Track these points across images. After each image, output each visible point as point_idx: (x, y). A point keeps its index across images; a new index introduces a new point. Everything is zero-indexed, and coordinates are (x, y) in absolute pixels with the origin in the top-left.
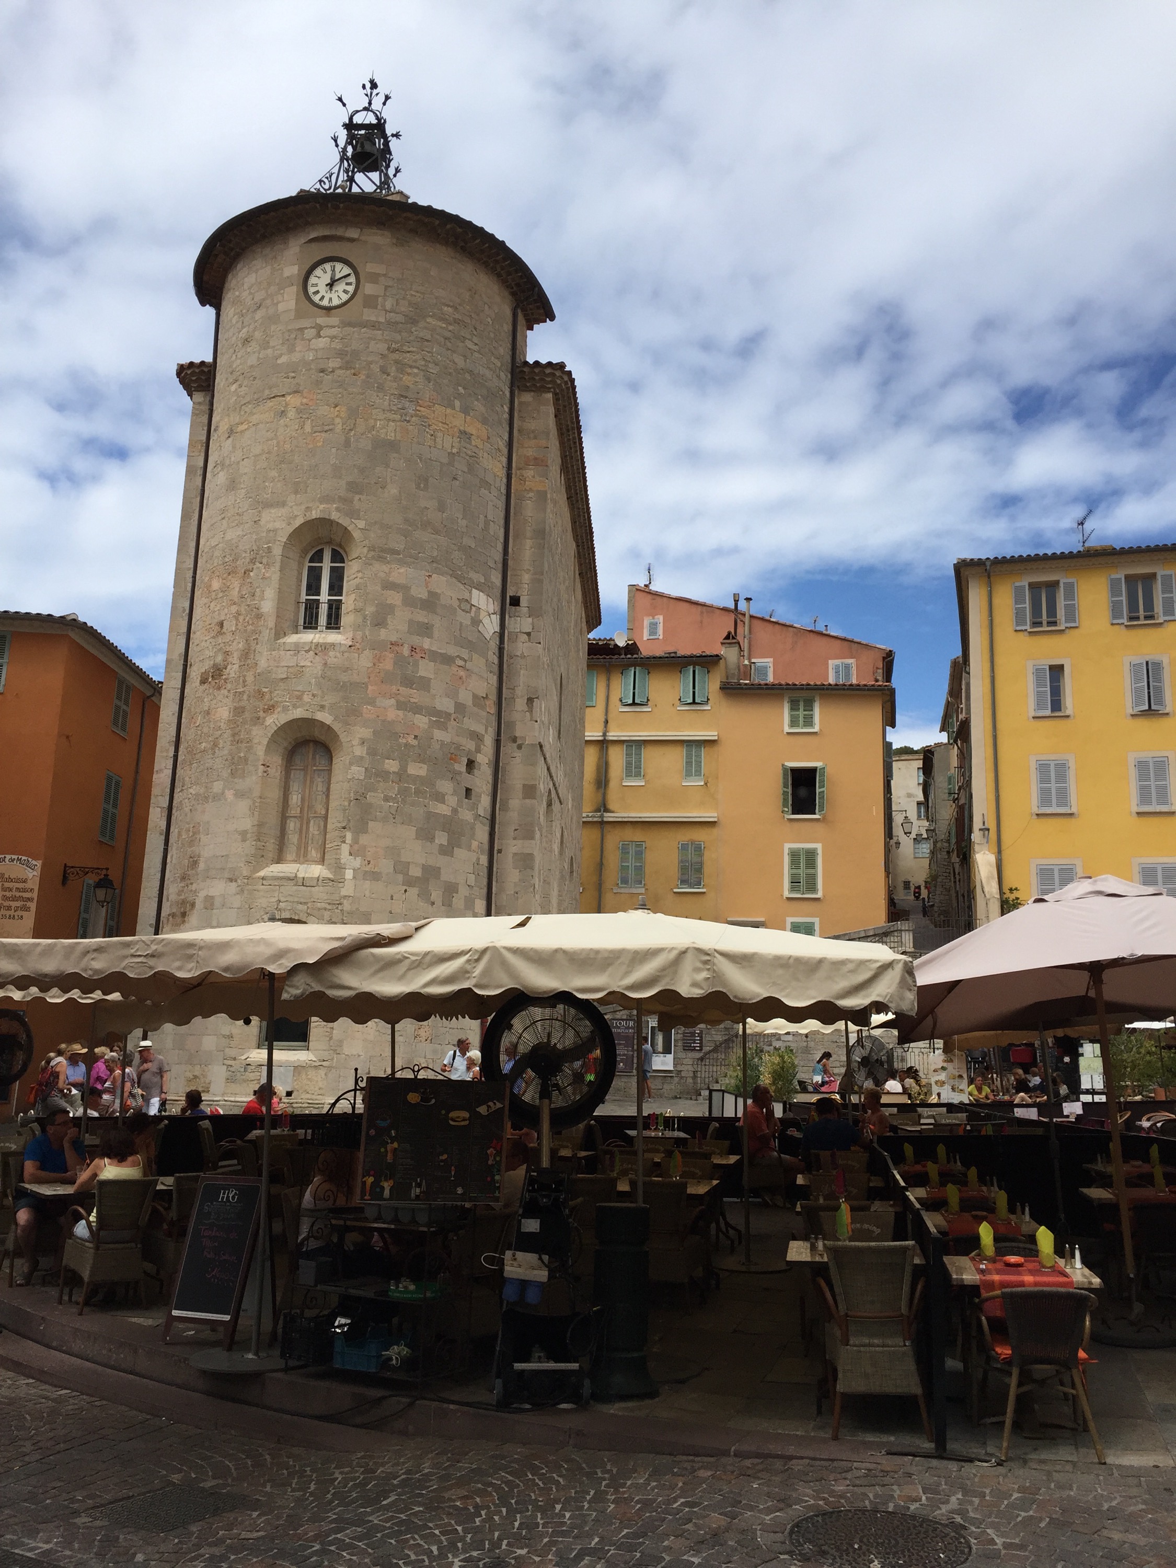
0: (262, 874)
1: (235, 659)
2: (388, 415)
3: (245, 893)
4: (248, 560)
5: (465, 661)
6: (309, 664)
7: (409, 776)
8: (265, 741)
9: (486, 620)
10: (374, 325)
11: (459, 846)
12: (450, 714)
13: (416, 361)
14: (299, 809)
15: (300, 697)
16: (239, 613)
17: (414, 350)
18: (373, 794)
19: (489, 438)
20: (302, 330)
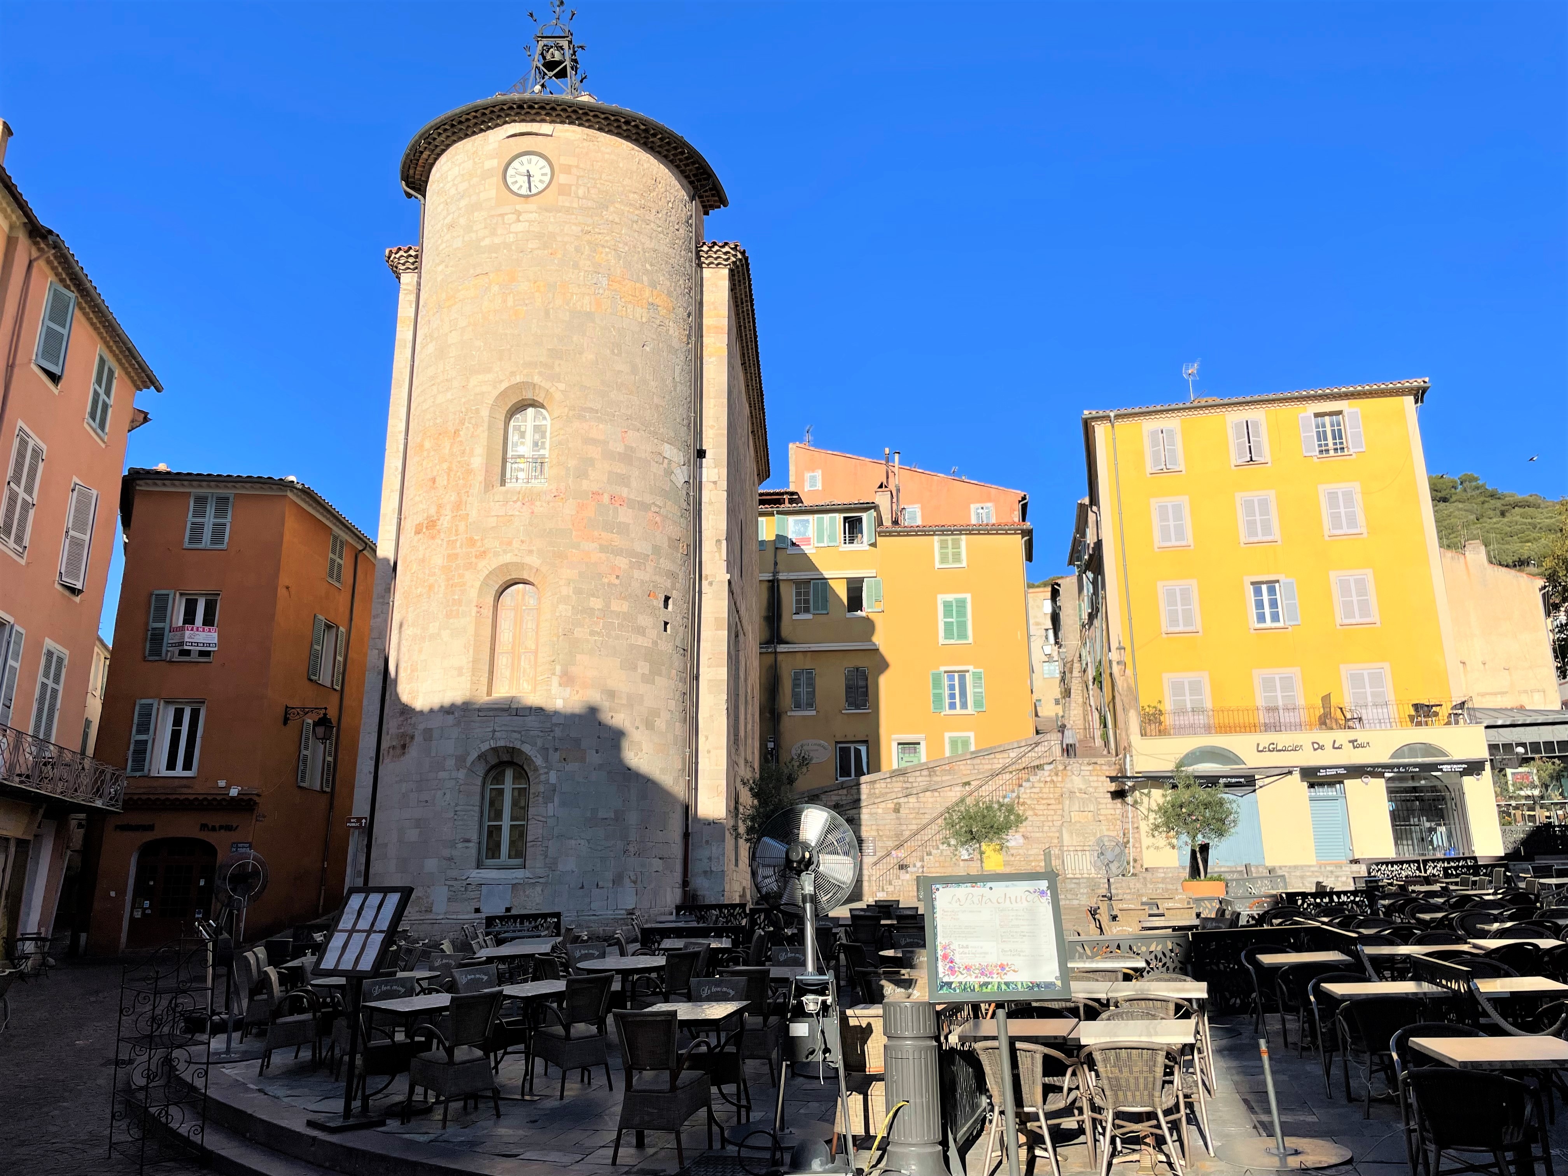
0: (477, 706)
1: (447, 511)
2: (584, 290)
3: (462, 724)
4: (457, 421)
5: (660, 507)
6: (517, 513)
7: (612, 612)
8: (478, 584)
9: (678, 471)
10: (568, 211)
11: (660, 675)
12: (648, 556)
13: (607, 241)
14: (510, 646)
15: (510, 543)
16: (450, 469)
17: (605, 231)
18: (580, 629)
19: (674, 309)
20: (502, 215)
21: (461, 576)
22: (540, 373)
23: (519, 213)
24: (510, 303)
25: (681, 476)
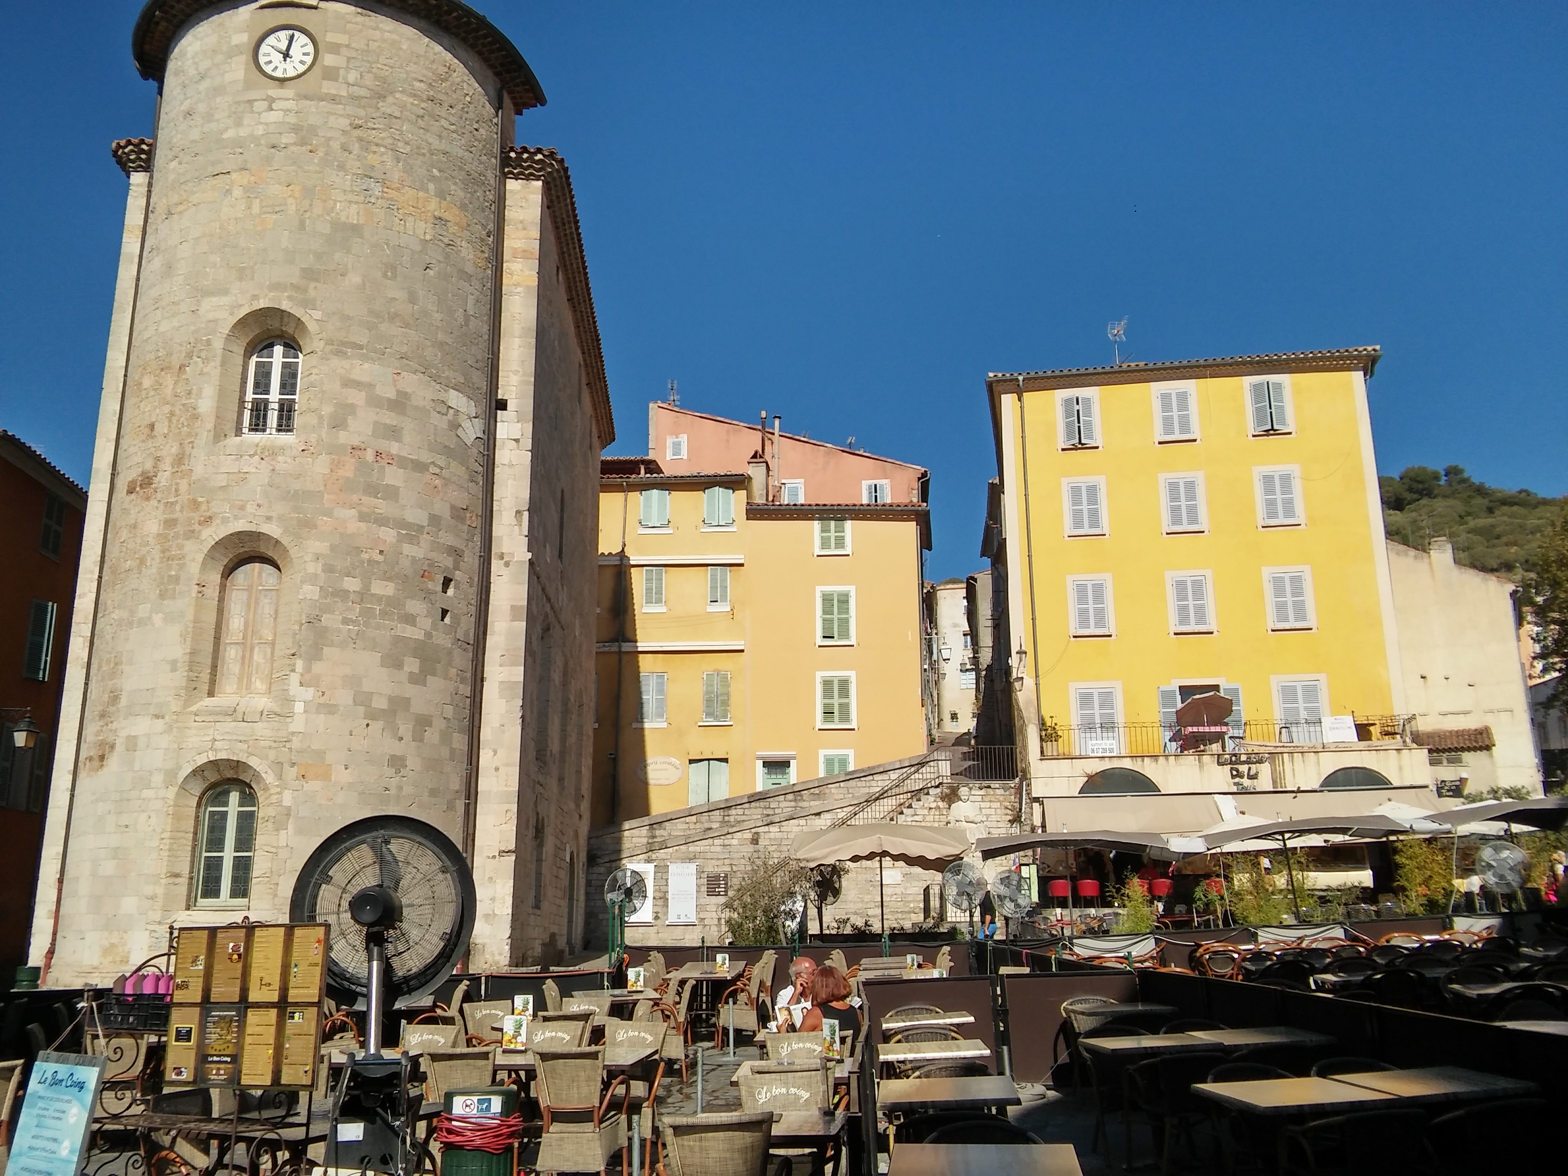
0: (194, 708)
1: (166, 466)
2: (350, 197)
3: (175, 730)
4: (184, 354)
5: (441, 468)
6: (254, 470)
7: (373, 595)
8: (200, 557)
9: (466, 424)
10: (334, 99)
11: (434, 674)
12: (423, 527)
13: (383, 139)
14: (241, 634)
15: (242, 508)
16: (172, 414)
17: (381, 126)
18: (328, 616)
19: (469, 225)
20: (251, 102)
21: (181, 547)
22: (290, 298)
23: (271, 100)
24: (256, 209)
25: (472, 431)
